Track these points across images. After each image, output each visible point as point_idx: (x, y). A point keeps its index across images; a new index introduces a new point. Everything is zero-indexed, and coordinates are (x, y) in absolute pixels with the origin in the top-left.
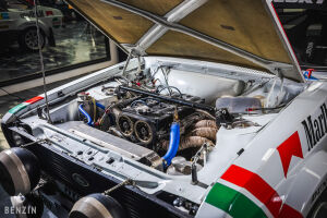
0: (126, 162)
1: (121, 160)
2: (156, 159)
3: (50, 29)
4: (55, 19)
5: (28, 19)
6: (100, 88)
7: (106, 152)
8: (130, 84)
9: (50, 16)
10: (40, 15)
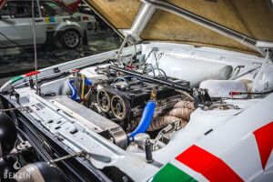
0: (88, 133)
1: (84, 131)
2: (119, 134)
3: (85, 31)
4: (90, 23)
5: (69, 23)
6: (94, 68)
7: (73, 123)
8: (122, 66)
9: (86, 21)
10: (78, 19)
